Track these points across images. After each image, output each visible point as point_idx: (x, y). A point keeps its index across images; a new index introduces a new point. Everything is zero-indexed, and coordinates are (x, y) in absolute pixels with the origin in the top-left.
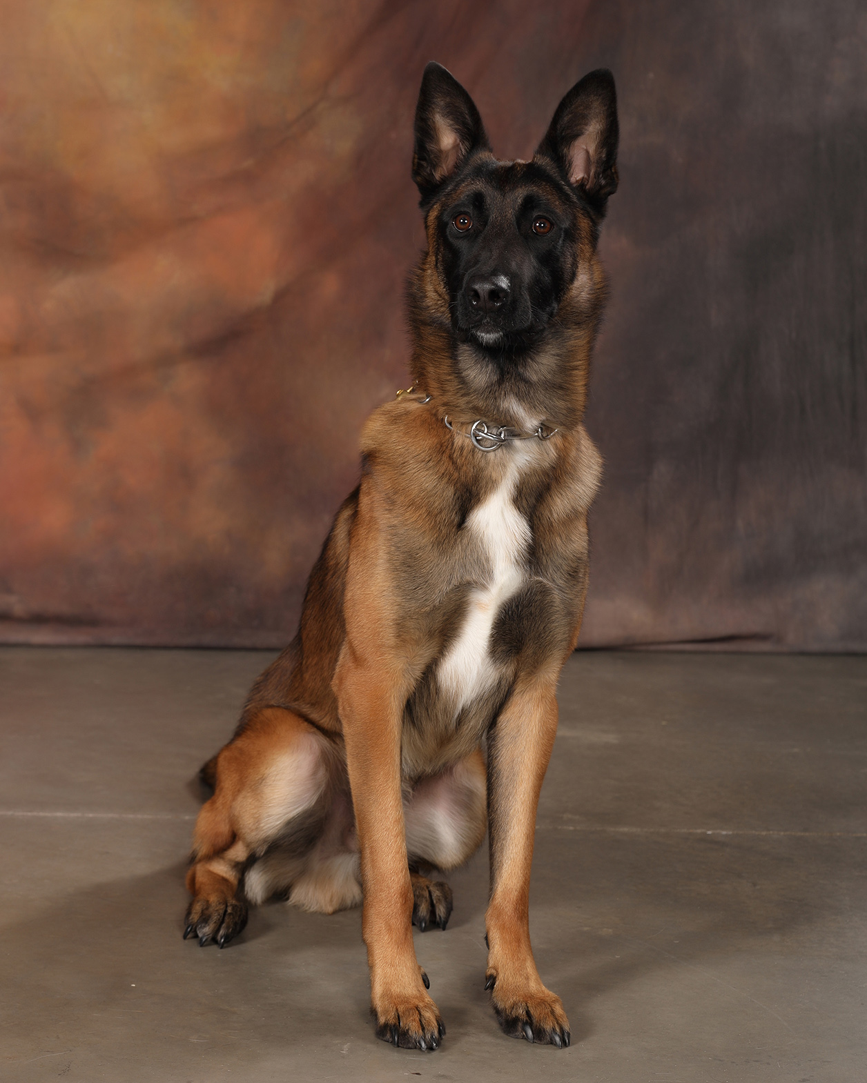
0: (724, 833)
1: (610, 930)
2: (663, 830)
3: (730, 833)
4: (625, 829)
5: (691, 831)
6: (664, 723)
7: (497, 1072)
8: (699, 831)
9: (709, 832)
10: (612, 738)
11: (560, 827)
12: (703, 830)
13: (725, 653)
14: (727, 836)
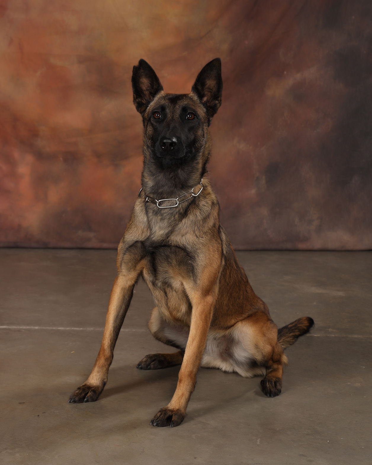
11: (328, 335)
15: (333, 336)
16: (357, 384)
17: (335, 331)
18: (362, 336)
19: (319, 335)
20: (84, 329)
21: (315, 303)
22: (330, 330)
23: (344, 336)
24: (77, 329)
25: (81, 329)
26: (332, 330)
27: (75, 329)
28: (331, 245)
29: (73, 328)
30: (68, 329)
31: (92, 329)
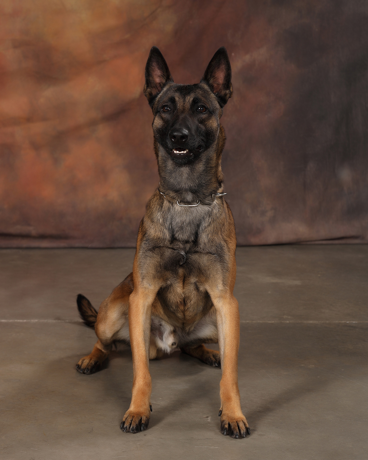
0: (354, 322)
1: (313, 366)
2: (327, 322)
3: (357, 322)
4: (311, 322)
5: (339, 322)
6: (319, 275)
7: (276, 428)
8: (343, 322)
9: (348, 322)
10: (298, 283)
11: (283, 322)
12: (345, 321)
13: (340, 244)
14: (355, 323)
15: (288, 322)
16: (311, 365)
17: (290, 317)
18: (317, 322)
19: (273, 322)
20: (28, 321)
21: (269, 292)
22: (285, 317)
23: (300, 322)
24: (21, 321)
25: (25, 321)
26: (286, 317)
27: (19, 321)
28: (285, 238)
29: (16, 321)
30: (11, 321)
31: (36, 321)
